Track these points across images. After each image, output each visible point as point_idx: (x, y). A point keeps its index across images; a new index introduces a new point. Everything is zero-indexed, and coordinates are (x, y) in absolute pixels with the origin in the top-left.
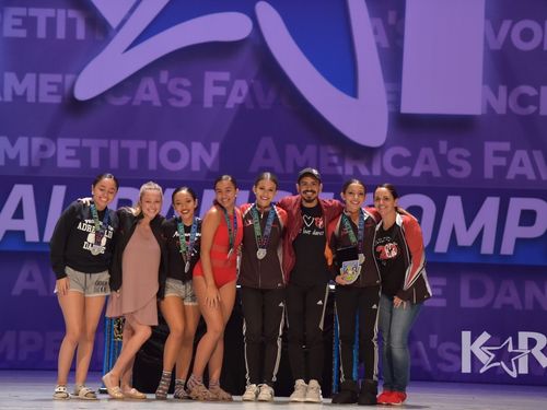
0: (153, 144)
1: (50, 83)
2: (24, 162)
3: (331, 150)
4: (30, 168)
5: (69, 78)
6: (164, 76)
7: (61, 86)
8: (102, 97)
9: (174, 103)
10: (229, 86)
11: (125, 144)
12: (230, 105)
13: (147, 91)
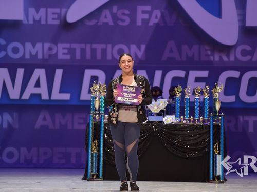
0: (109, 46)
1: (53, 14)
2: (40, 56)
3: (207, 47)
4: (43, 59)
5: (63, 10)
6: (115, 9)
7: (59, 15)
8: (81, 21)
9: (120, 23)
10: (150, 13)
11: (94, 46)
12: (151, 24)
13: (106, 17)
